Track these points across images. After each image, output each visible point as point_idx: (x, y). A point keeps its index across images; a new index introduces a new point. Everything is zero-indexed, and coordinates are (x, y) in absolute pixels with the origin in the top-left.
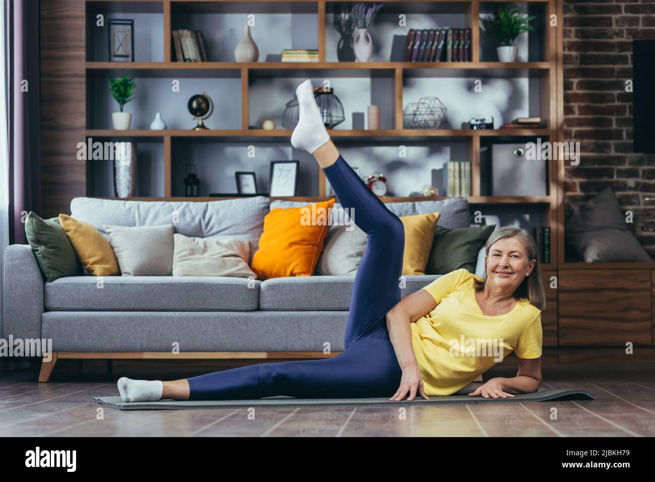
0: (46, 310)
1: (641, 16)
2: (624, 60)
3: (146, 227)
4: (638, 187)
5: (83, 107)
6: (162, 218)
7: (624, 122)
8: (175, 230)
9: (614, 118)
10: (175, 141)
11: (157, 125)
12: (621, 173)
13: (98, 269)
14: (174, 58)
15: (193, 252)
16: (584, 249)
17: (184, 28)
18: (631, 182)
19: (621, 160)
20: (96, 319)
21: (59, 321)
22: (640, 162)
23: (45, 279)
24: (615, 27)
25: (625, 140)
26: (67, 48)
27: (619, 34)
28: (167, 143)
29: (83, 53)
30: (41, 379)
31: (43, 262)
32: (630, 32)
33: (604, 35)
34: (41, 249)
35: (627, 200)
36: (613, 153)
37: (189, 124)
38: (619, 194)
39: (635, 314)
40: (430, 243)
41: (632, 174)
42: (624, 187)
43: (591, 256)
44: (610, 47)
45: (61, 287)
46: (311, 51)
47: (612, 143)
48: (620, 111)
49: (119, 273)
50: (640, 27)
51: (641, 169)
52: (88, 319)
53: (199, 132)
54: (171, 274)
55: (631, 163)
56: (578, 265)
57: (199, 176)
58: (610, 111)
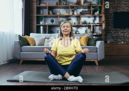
0: (21, 52)
1: (114, 9)
2: (112, 15)
3: (41, 37)
4: (114, 33)
5: (36, 21)
6: (44, 36)
7: (112, 24)
8: (46, 38)
9: (110, 23)
10: (49, 26)
11: (46, 24)
12: (111, 31)
13: (31, 44)
14: (49, 14)
15: (48, 42)
16: (107, 41)
17: (50, 10)
18: (113, 32)
19: (111, 29)
20: (30, 53)
21: (23, 54)
22: (114, 29)
23: (21, 46)
24: (110, 11)
25: (112, 26)
26: (34, 13)
27: (111, 12)
28: (48, 26)
29: (36, 14)
30: (20, 64)
31: (21, 43)
32: (113, 11)
33: (109, 12)
34: (20, 41)
35: (112, 34)
36: (110, 28)
37: (51, 23)
38: (111, 34)
39: (115, 51)
40: (88, 40)
41: (113, 31)
42: (112, 33)
43: (108, 42)
44: (110, 13)
45: (24, 48)
46: (68, 14)
47: (110, 27)
48: (111, 22)
49: (35, 45)
50: (114, 11)
51: (114, 30)
52: (28, 53)
53: (52, 25)
54: (44, 46)
55: (113, 29)
56: (106, 43)
57: (53, 31)
58: (110, 22)
